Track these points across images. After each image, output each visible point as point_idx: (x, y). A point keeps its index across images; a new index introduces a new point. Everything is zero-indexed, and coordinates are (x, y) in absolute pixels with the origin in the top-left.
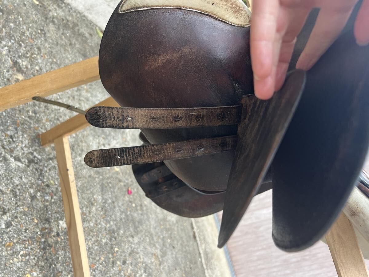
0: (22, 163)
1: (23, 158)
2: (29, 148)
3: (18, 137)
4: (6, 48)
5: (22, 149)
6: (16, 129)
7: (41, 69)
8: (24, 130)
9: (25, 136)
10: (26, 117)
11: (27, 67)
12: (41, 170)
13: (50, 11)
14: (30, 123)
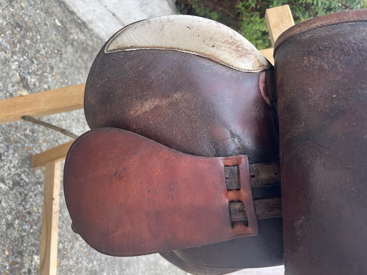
0: (6, 185)
1: (7, 179)
2: (17, 170)
3: (8, 156)
4: (17, 63)
5: (9, 169)
6: (8, 147)
7: (49, 88)
8: (17, 149)
9: (16, 155)
10: (21, 135)
11: (34, 85)
12: (26, 195)
13: (71, 33)
14: (25, 142)
